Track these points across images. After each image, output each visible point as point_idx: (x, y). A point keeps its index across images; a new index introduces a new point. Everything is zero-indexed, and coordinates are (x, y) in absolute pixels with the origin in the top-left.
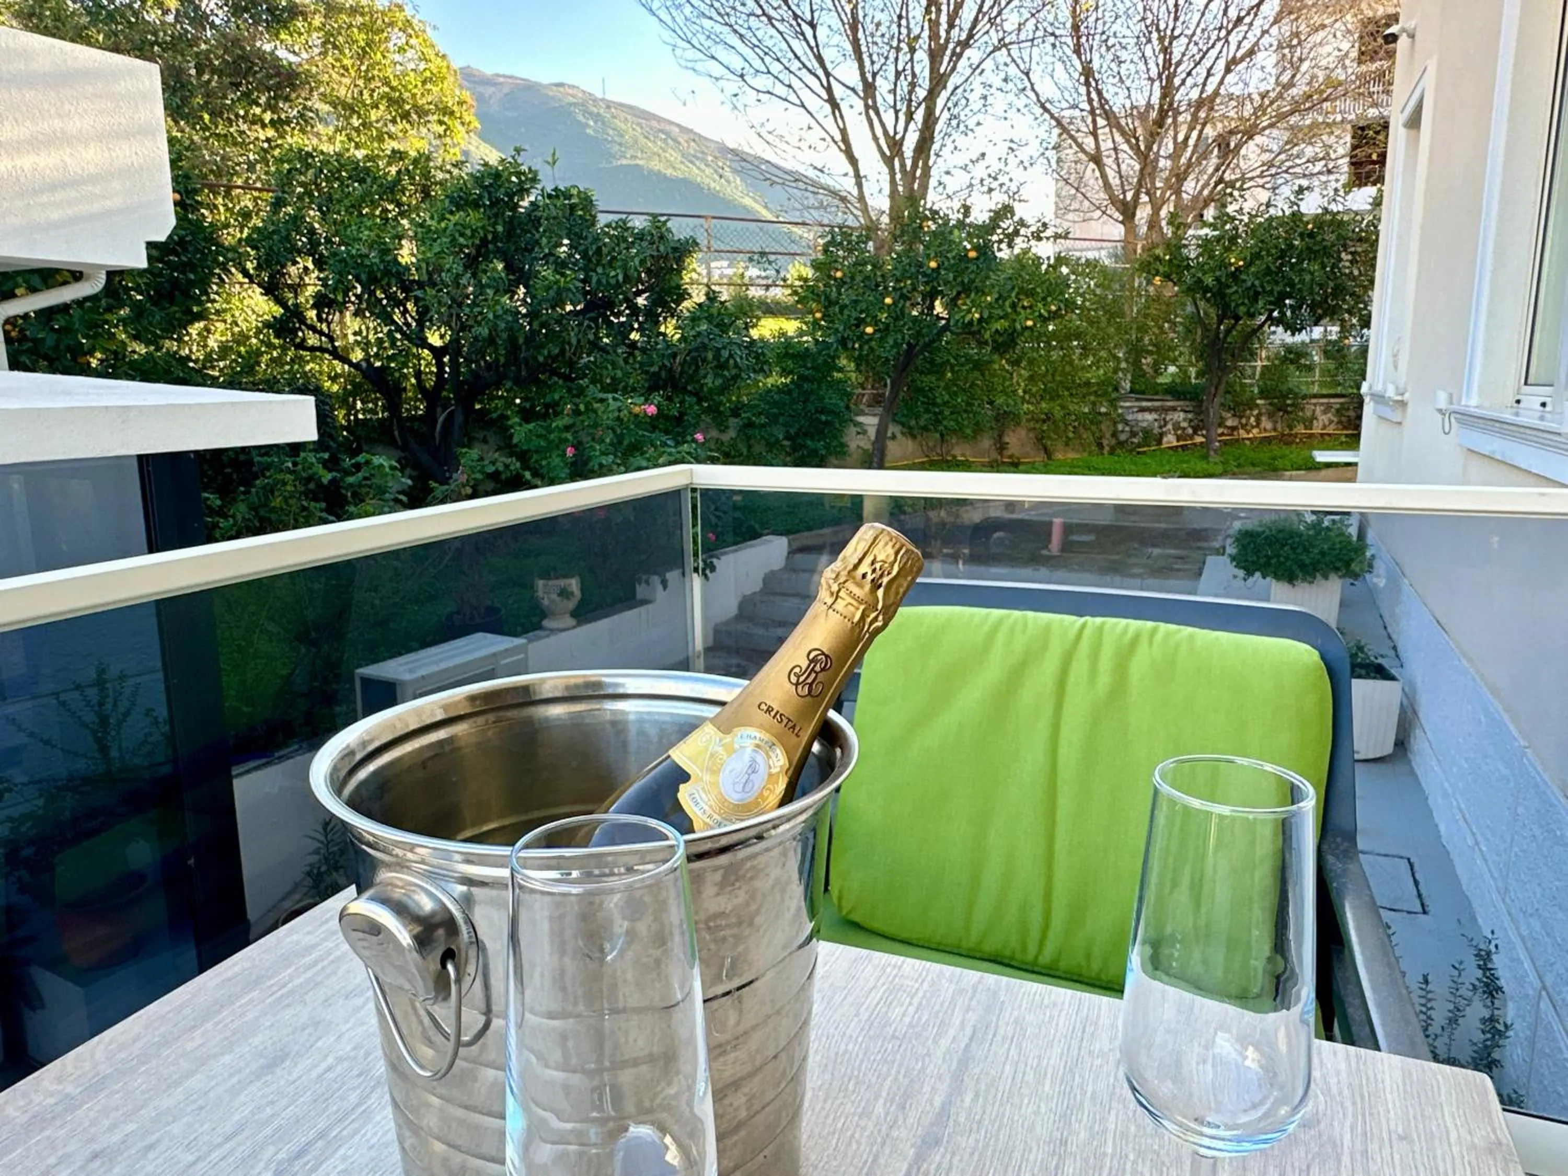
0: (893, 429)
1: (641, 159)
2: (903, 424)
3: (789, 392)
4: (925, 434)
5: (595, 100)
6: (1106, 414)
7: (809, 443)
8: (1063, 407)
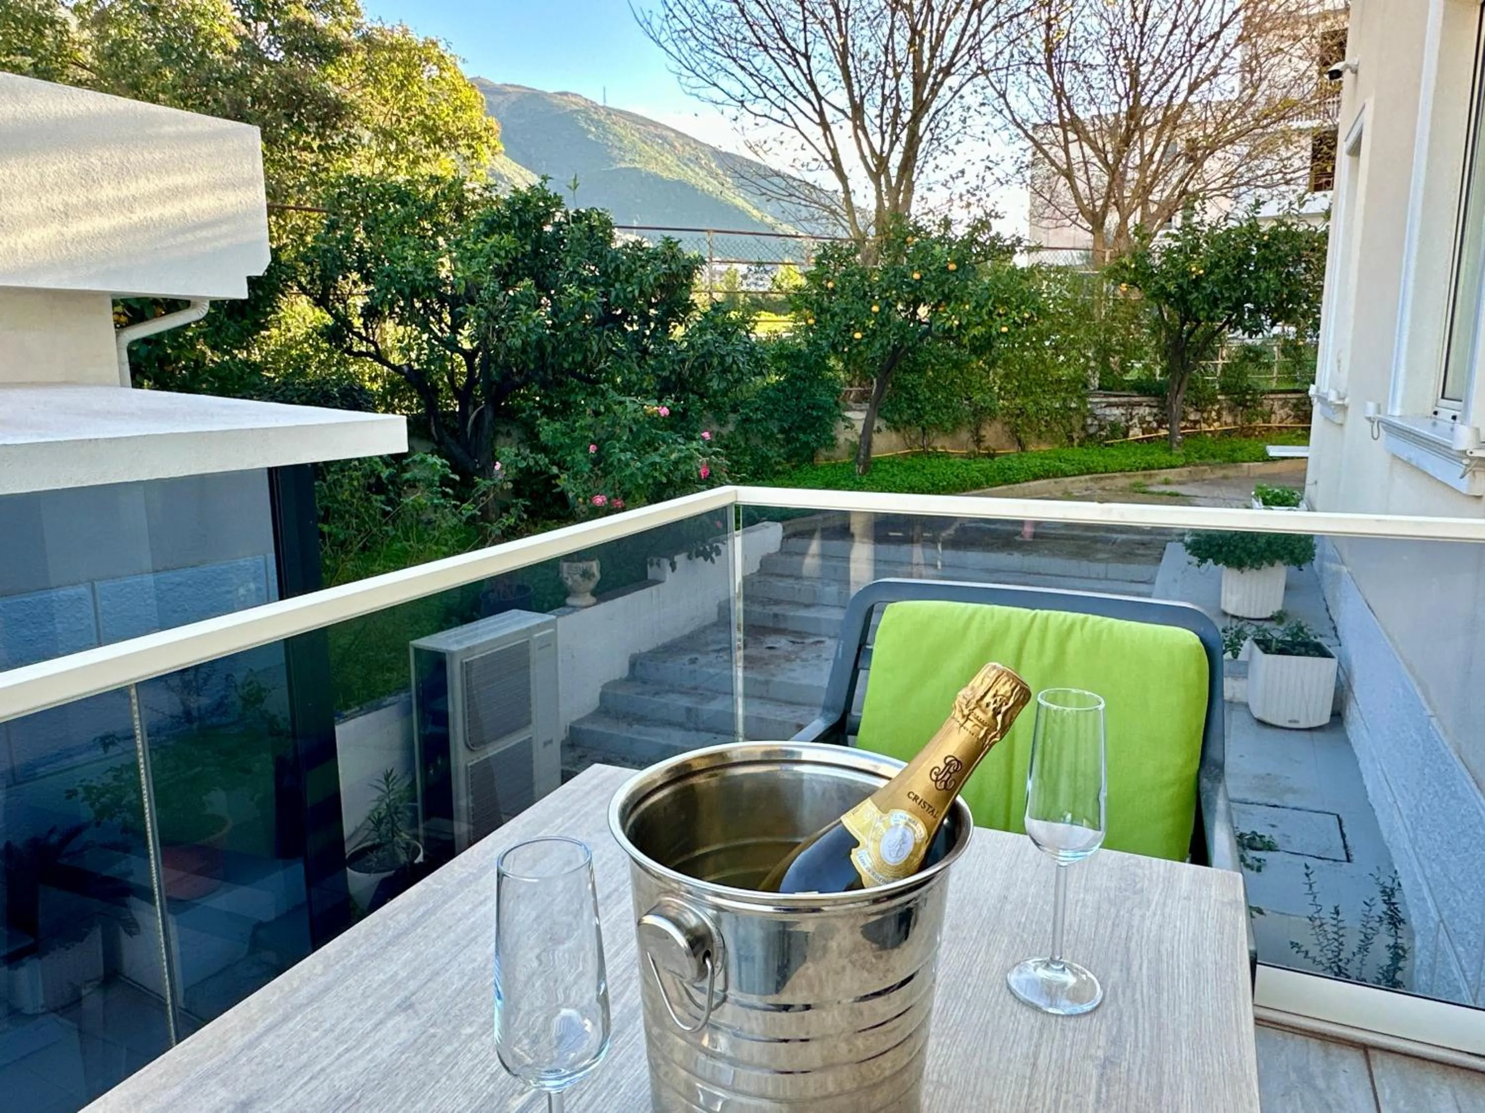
0: (878, 423)
1: (640, 162)
2: (888, 420)
3: (783, 390)
4: (908, 428)
5: (596, 107)
6: (1075, 409)
7: (801, 436)
8: (1036, 403)
